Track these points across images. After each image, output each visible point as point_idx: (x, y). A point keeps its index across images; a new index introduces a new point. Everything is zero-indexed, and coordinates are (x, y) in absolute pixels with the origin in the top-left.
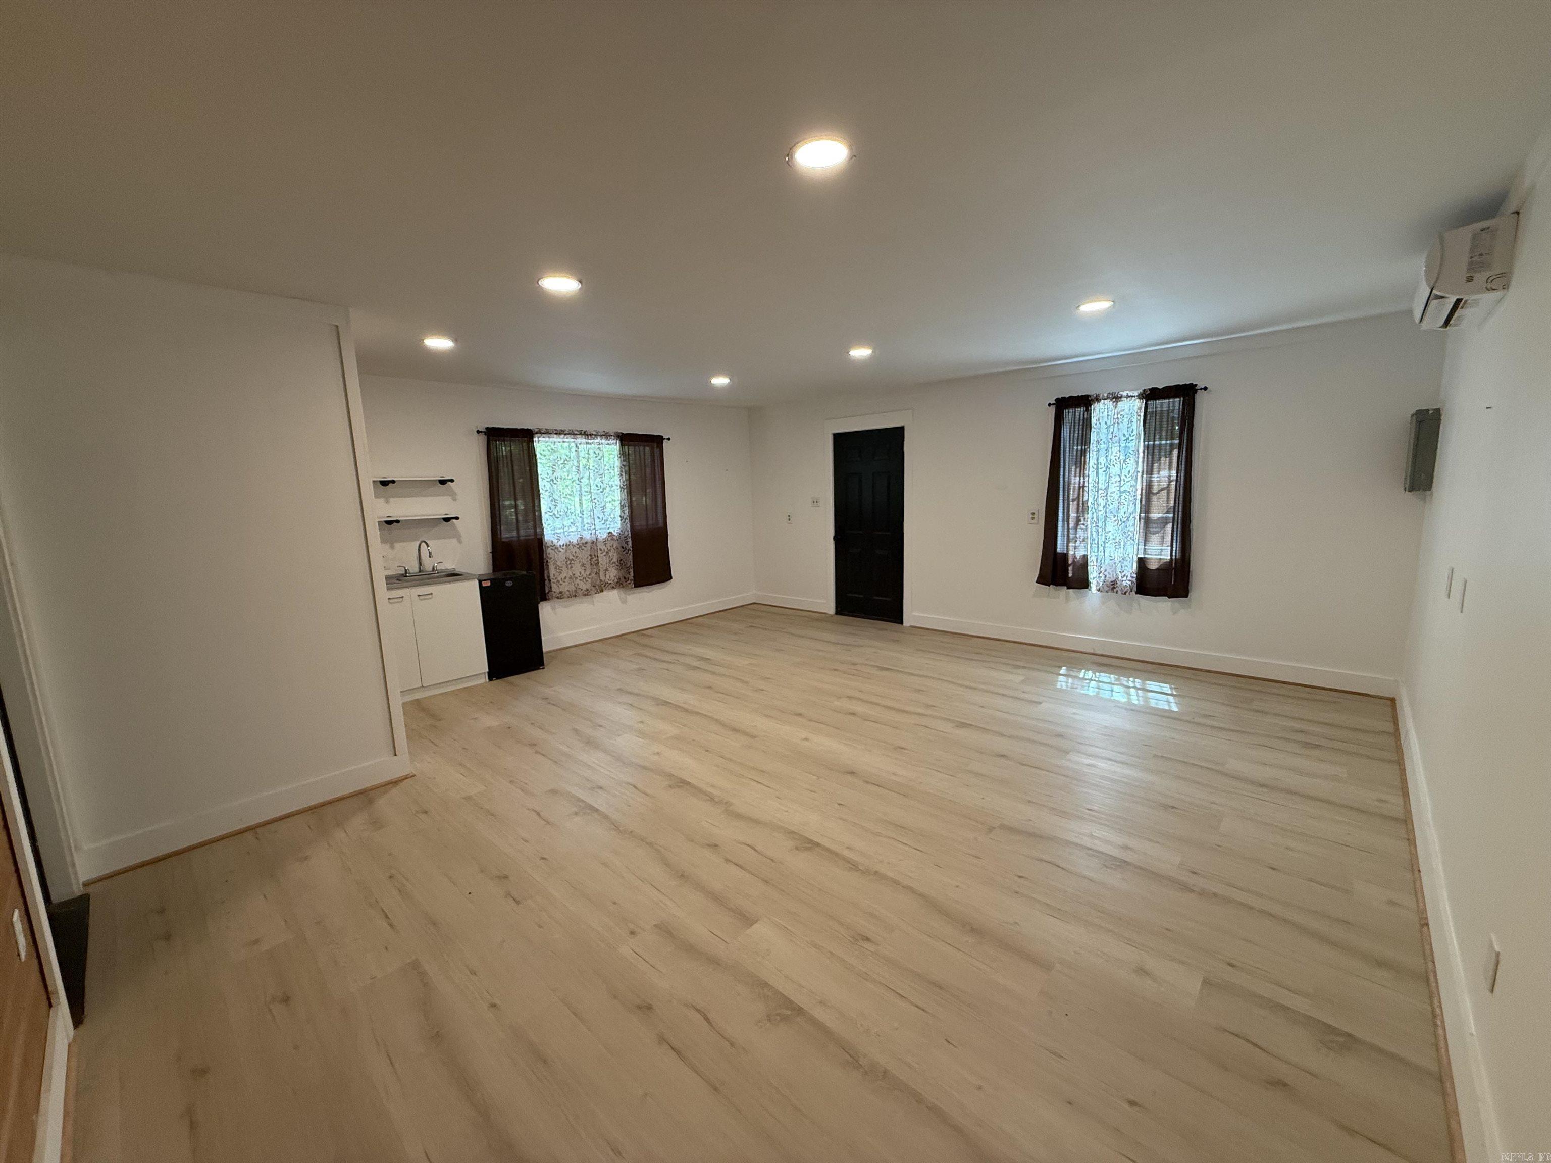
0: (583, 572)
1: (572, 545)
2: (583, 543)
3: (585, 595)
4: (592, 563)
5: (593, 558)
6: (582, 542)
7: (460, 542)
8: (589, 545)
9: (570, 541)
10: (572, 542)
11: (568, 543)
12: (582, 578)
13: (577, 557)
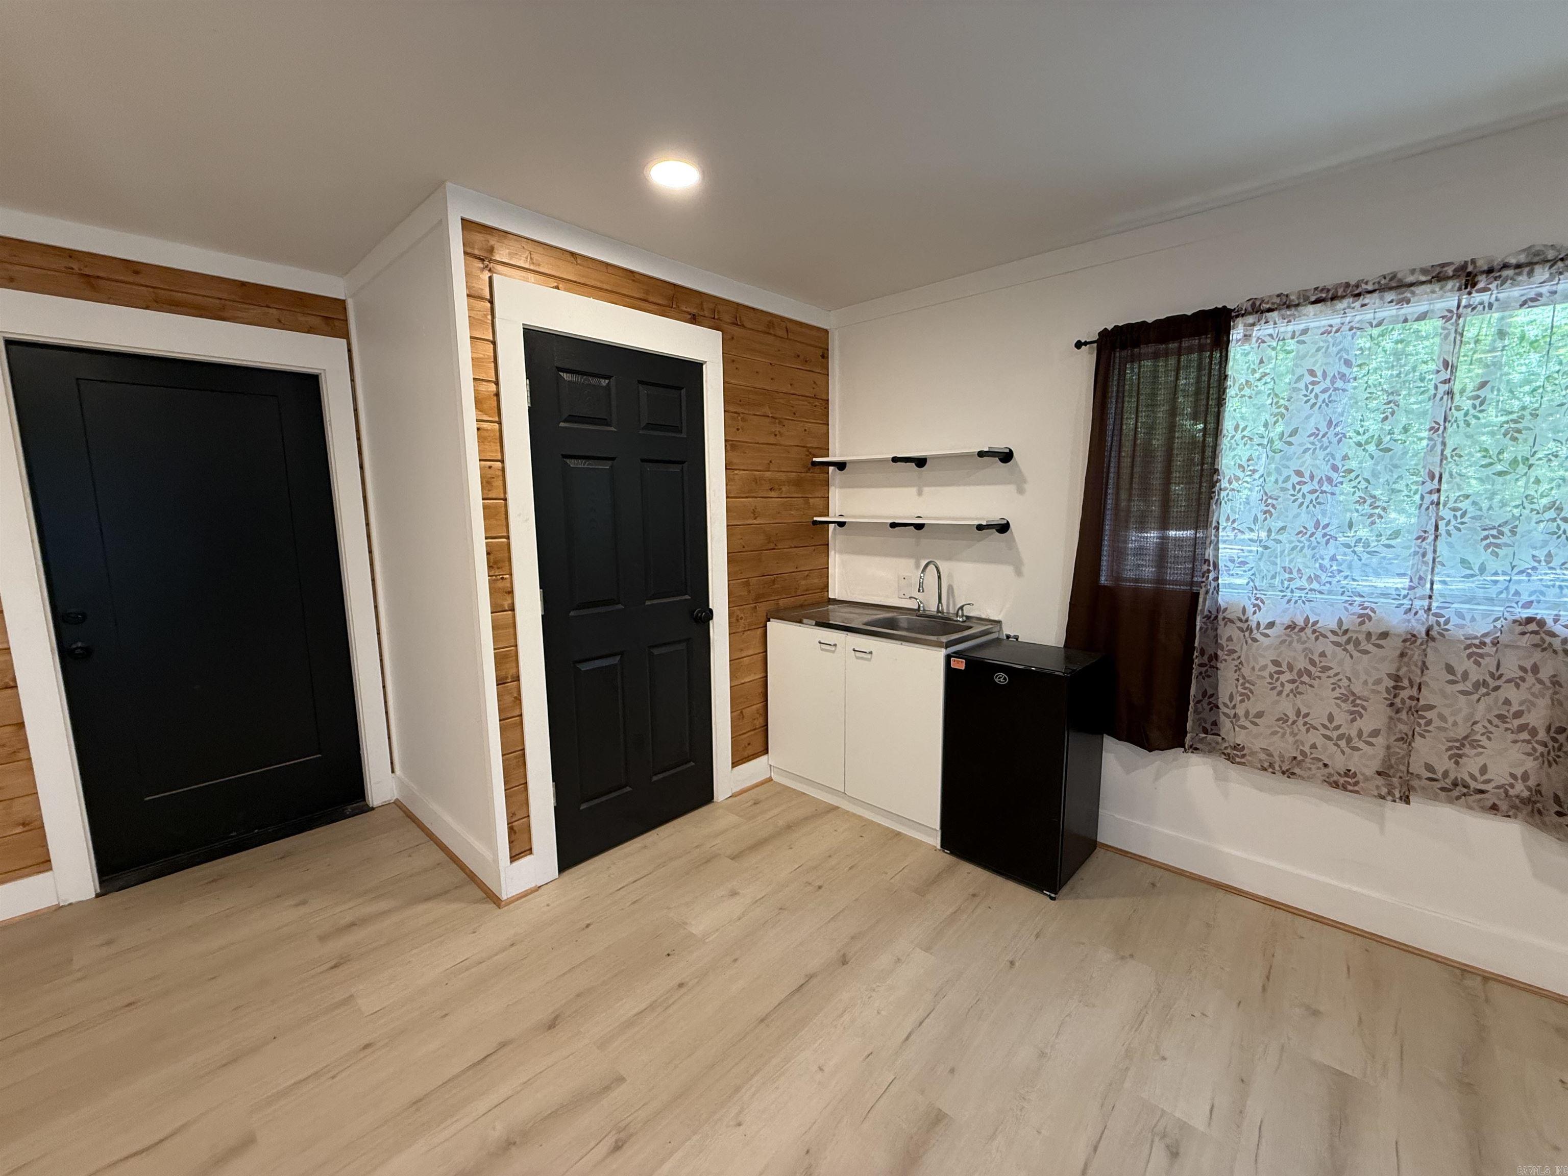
0: (1341, 718)
1: (1314, 631)
2: (1369, 635)
3: (1336, 785)
4: (1398, 701)
5: (1404, 688)
6: (1364, 628)
7: (1019, 573)
8: (1392, 647)
9: (1307, 620)
10: (1317, 622)
11: (1301, 623)
12: (1335, 735)
13: (1326, 669)
